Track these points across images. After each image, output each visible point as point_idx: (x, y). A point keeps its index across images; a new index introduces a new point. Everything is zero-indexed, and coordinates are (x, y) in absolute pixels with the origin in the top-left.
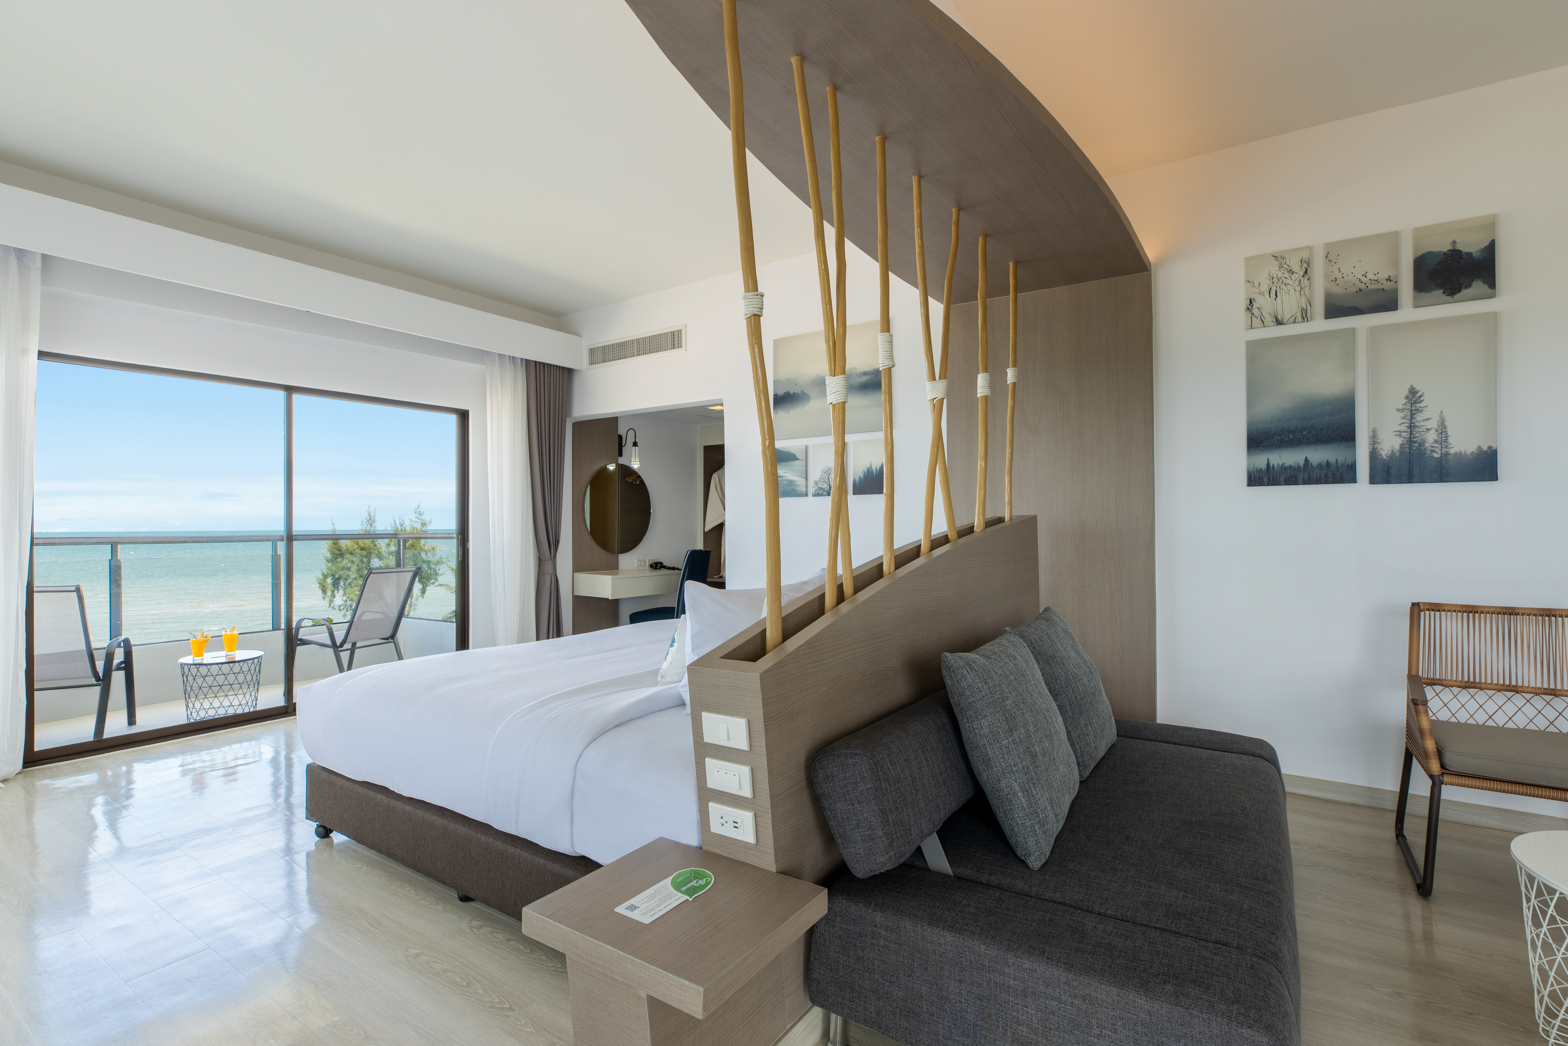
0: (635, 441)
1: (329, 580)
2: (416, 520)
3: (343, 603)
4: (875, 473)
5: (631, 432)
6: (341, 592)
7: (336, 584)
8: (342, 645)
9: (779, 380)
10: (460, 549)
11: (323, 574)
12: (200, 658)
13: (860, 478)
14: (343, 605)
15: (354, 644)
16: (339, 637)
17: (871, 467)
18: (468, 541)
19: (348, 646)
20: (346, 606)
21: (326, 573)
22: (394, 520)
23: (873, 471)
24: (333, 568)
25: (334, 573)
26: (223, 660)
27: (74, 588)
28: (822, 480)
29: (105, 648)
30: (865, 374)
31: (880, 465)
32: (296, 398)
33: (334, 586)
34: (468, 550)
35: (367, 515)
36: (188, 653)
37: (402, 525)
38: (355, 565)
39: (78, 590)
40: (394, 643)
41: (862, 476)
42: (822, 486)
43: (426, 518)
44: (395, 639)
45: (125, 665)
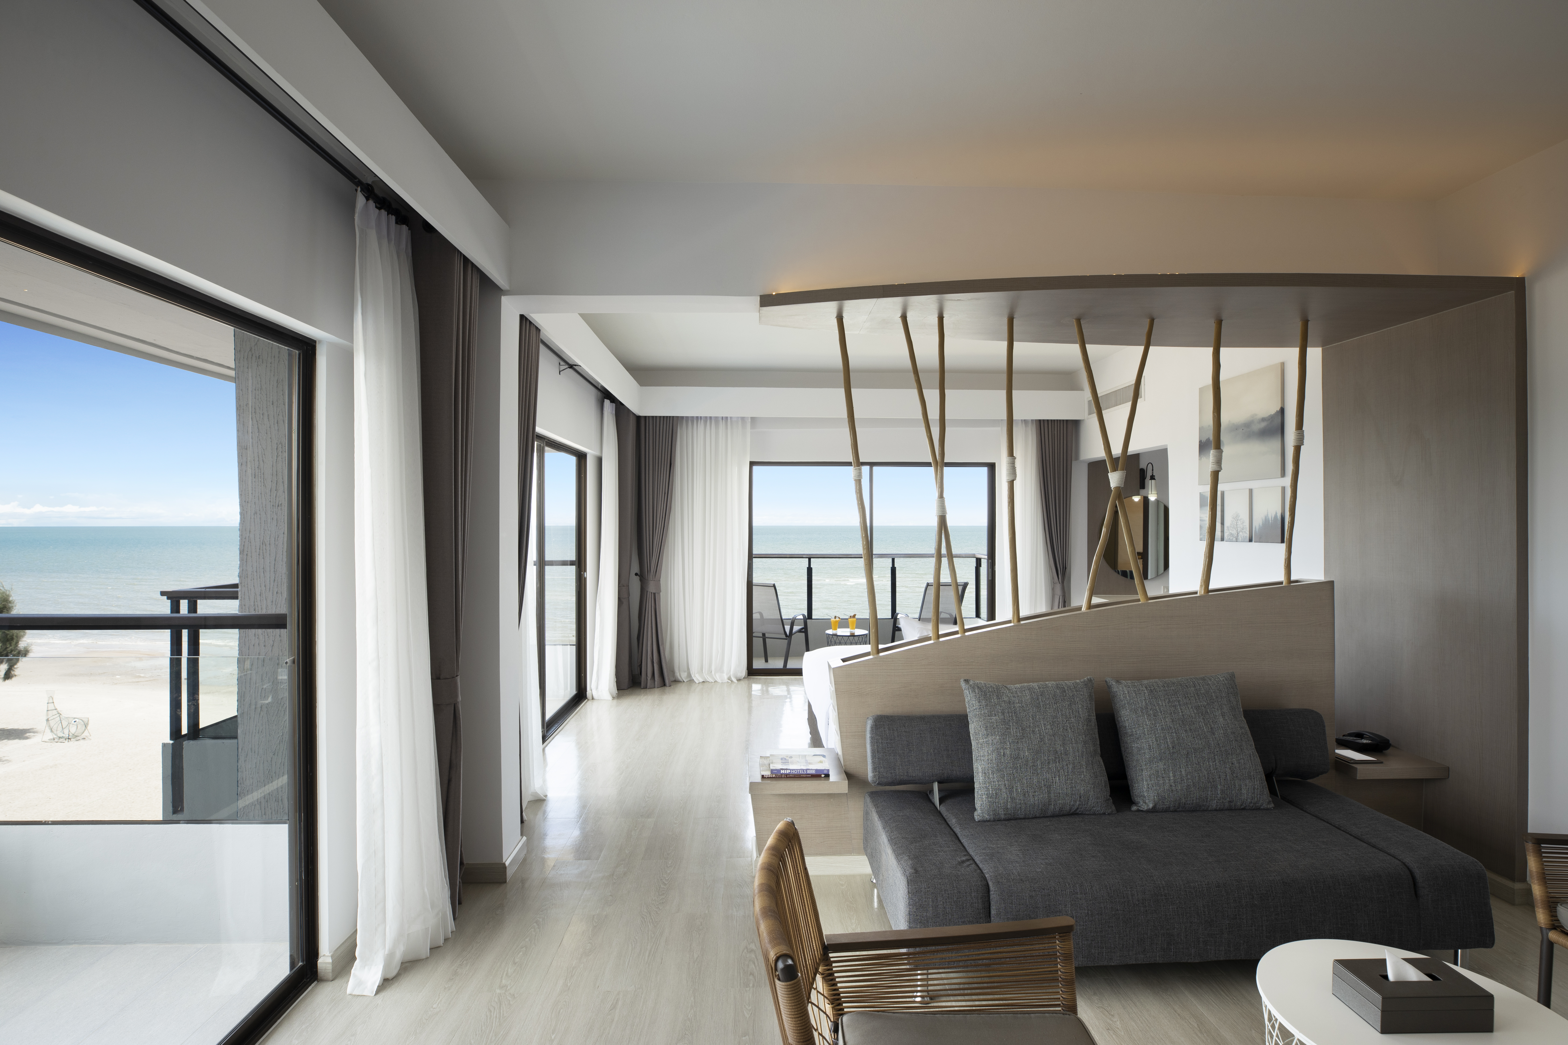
0: (1153, 474)
4: (1270, 522)
5: (1150, 465)
9: (1202, 427)
10: (990, 570)
12: (835, 631)
13: (1259, 525)
17: (1268, 515)
18: (995, 565)
23: (1269, 519)
26: (849, 634)
27: (772, 585)
28: (1232, 526)
29: (790, 619)
30: (1263, 420)
31: (1275, 513)
32: (875, 468)
34: (995, 571)
36: (830, 628)
39: (774, 586)
41: (1261, 524)
42: (1232, 532)
45: (805, 630)
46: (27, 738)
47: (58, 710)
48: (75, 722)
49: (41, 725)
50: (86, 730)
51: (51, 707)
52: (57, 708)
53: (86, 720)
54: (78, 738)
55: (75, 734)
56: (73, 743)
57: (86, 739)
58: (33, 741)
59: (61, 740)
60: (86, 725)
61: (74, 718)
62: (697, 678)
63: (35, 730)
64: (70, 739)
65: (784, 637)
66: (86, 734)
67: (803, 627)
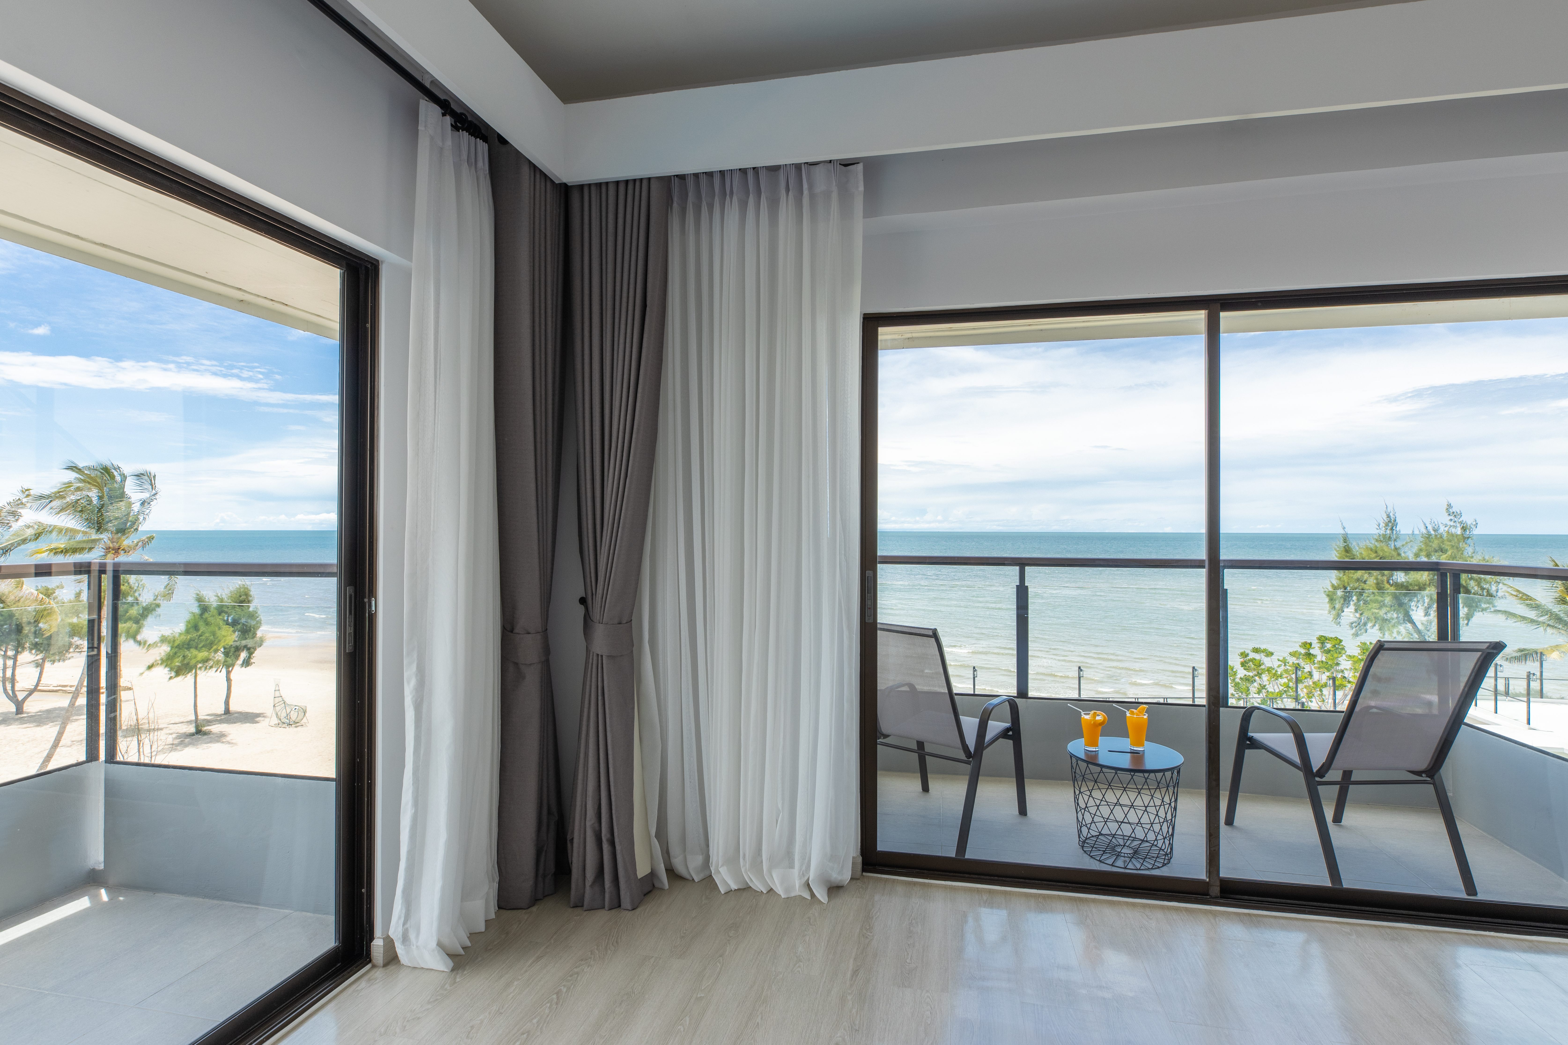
1: (1340, 593)
2: (1452, 523)
3: (1355, 619)
6: (1352, 608)
7: (1346, 599)
8: (1322, 771)
11: (1333, 586)
14: (1355, 622)
15: (1347, 774)
16: (1317, 759)
19: (1334, 775)
20: (1359, 624)
21: (1336, 585)
22: (1425, 524)
24: (1345, 578)
25: (1346, 584)
27: (931, 633)
29: (977, 706)
33: (1345, 600)
35: (1385, 517)
37: (1435, 530)
38: (1373, 577)
40: (1434, 784)
43: (1468, 519)
44: (1436, 777)
45: (1013, 733)
46: (257, 722)
47: (283, 697)
48: (295, 709)
49: (269, 710)
50: (305, 717)
51: (277, 693)
52: (282, 695)
53: (304, 708)
54: (298, 724)
55: (296, 721)
56: (292, 730)
57: (304, 725)
58: (263, 724)
59: (284, 725)
60: (305, 712)
61: (296, 706)
62: (725, 879)
63: (265, 715)
64: (291, 725)
65: (963, 756)
66: (305, 720)
67: (1008, 725)
